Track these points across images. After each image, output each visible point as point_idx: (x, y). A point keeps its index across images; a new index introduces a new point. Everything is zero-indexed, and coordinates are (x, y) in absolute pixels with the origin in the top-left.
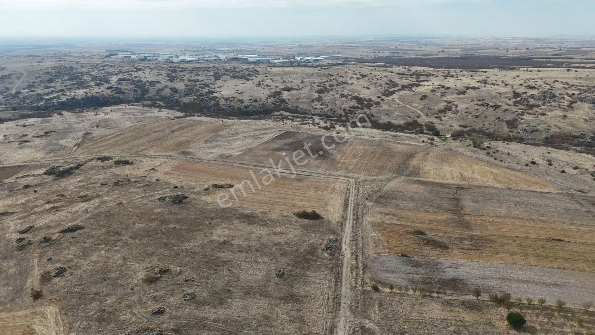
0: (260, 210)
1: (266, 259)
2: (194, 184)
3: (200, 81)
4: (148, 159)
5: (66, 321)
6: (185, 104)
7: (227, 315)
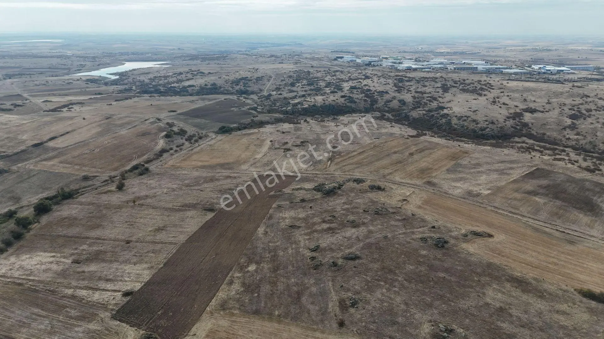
3: (428, 93)
6: (414, 119)
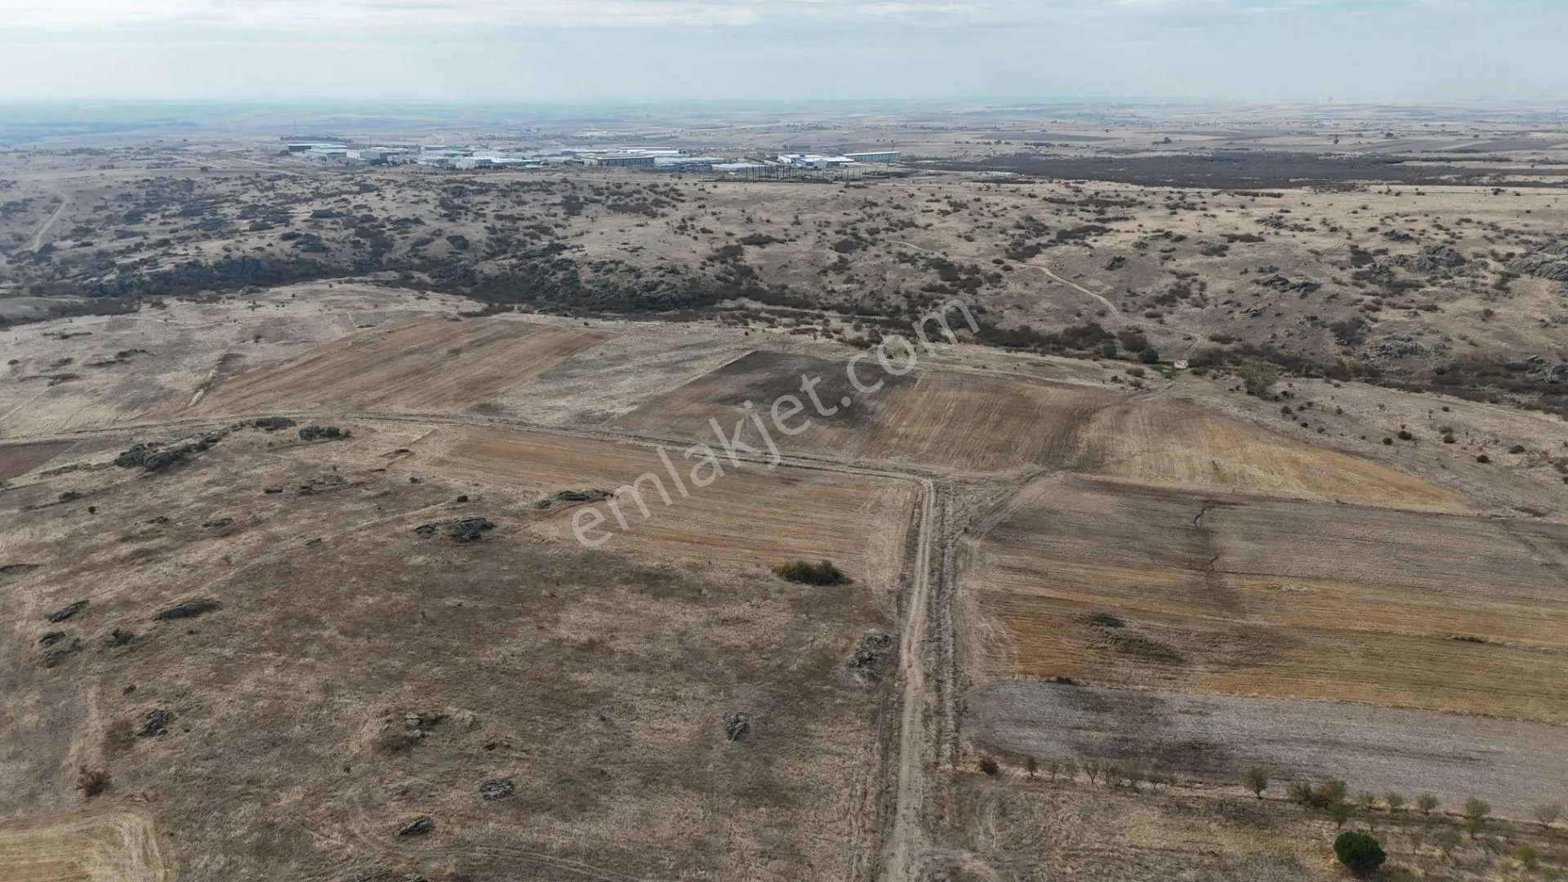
0: (684, 559)
1: (701, 690)
2: (509, 490)
3: (528, 219)
4: (390, 424)
5: (172, 854)
6: (487, 279)
7: (597, 836)
